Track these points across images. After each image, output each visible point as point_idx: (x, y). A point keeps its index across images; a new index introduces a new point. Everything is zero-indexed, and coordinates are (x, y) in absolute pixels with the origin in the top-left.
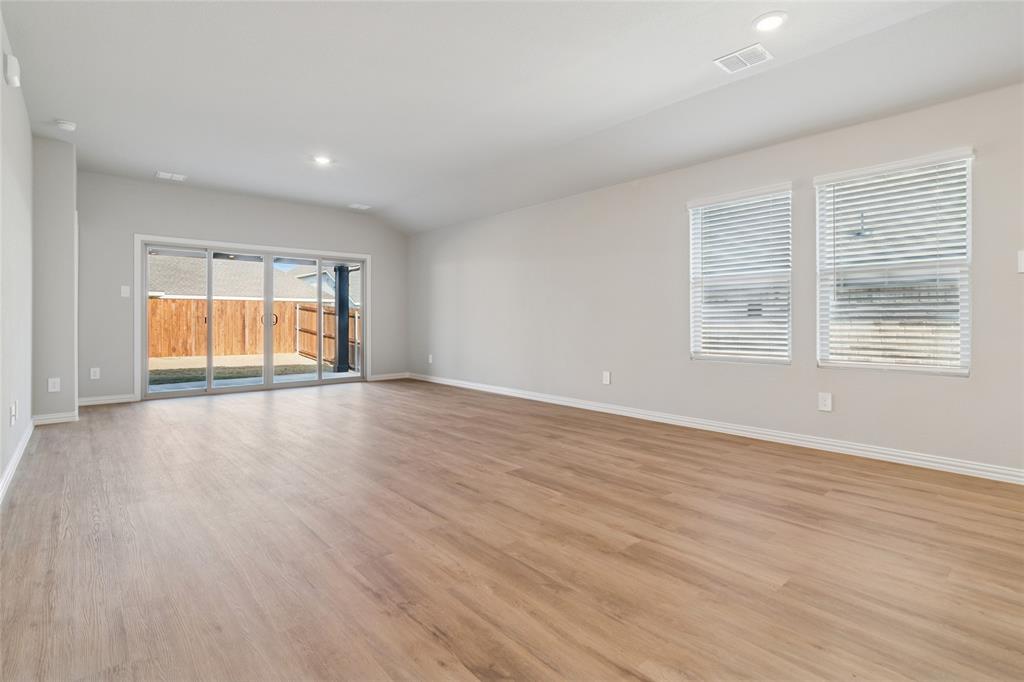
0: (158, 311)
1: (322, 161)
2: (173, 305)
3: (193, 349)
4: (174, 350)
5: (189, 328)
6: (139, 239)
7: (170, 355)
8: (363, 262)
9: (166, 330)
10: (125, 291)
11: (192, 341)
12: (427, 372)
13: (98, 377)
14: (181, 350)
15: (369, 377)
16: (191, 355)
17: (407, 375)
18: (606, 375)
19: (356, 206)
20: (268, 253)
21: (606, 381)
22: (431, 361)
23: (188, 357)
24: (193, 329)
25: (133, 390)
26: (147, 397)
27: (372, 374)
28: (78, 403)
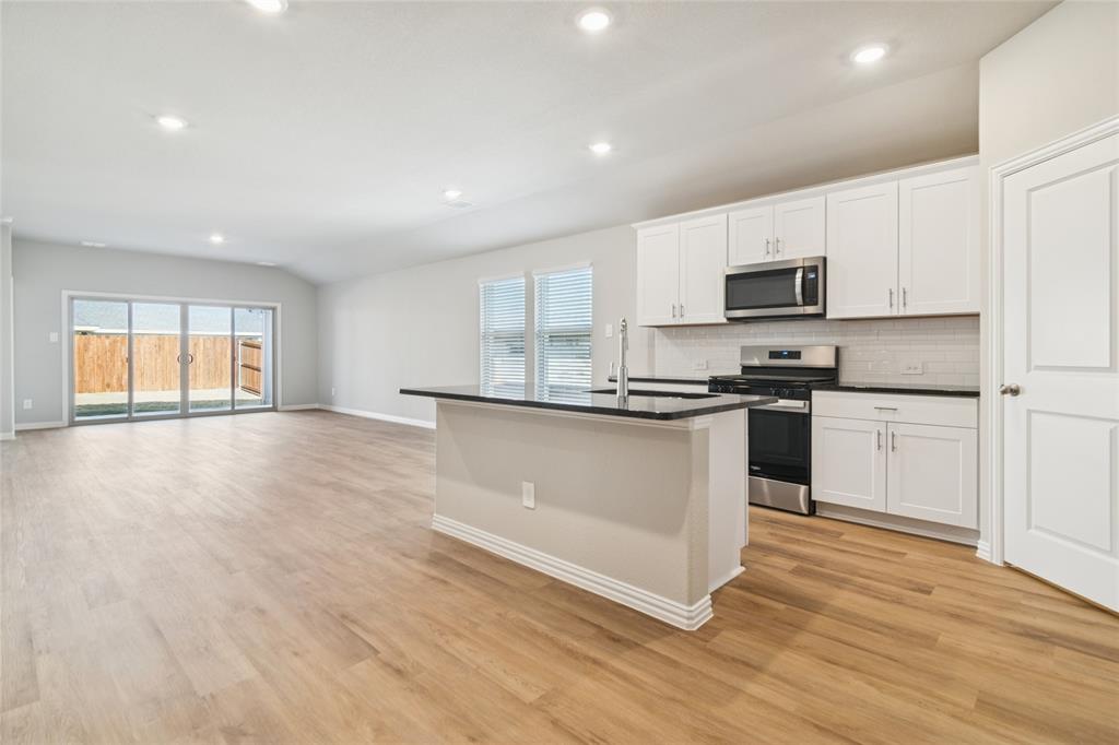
0: (91, 347)
2: (107, 342)
4: (108, 386)
5: (124, 364)
6: (65, 294)
7: (104, 391)
8: (274, 309)
9: (100, 366)
10: (52, 337)
12: (330, 403)
13: (30, 407)
15: (279, 407)
16: (112, 390)
17: (316, 406)
19: (263, 263)
22: (334, 393)
23: (123, 393)
25: (61, 419)
26: (73, 424)
27: (283, 404)
28: (14, 427)
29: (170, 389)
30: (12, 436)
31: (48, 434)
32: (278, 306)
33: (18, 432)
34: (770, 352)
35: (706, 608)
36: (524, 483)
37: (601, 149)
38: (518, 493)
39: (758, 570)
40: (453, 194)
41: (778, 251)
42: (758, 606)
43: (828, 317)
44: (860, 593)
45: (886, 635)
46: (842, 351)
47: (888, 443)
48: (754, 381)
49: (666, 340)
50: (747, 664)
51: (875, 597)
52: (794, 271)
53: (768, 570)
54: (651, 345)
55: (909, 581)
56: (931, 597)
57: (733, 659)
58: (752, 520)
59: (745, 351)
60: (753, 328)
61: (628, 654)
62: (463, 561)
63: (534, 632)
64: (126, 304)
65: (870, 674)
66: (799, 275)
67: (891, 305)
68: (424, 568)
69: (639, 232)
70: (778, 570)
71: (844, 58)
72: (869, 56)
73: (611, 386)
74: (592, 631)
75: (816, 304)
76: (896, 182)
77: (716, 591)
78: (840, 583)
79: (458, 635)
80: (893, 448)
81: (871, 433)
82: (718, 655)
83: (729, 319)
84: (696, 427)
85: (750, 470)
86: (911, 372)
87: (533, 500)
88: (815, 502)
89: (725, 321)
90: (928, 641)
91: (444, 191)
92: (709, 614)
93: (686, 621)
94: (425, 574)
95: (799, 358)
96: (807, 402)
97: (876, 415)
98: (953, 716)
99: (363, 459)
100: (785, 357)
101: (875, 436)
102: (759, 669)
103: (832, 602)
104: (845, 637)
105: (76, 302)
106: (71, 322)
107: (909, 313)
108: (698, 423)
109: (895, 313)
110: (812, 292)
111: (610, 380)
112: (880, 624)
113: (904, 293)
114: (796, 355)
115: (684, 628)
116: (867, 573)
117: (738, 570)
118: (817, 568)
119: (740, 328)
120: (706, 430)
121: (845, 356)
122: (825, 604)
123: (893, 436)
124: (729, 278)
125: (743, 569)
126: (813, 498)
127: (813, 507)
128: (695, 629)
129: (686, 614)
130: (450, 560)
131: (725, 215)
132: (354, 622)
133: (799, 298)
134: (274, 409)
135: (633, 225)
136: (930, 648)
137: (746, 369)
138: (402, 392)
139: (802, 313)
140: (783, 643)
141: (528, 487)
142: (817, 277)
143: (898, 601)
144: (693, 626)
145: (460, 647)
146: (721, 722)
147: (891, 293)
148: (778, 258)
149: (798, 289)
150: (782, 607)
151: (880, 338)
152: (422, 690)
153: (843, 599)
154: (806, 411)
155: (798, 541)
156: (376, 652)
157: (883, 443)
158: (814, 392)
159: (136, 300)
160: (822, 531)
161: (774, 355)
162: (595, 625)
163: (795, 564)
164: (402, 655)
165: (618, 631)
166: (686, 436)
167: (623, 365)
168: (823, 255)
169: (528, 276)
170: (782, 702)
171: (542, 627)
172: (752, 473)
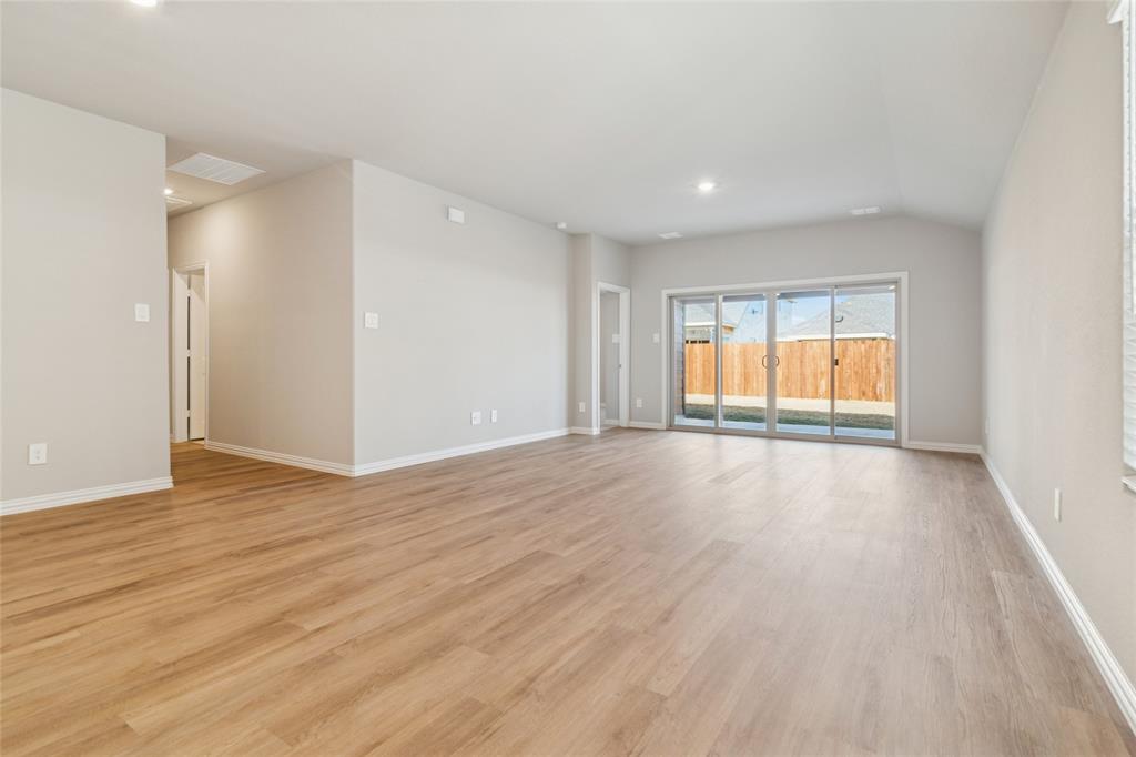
1: (706, 187)
3: (883, 395)
4: (864, 394)
5: (878, 371)
6: (664, 293)
7: (860, 399)
8: (895, 283)
9: (856, 373)
10: (656, 338)
11: (881, 385)
13: (641, 405)
15: (905, 443)
16: (881, 400)
17: (978, 450)
20: (767, 290)
22: (987, 431)
24: (883, 371)
25: (660, 422)
26: (671, 428)
27: (910, 439)
32: (904, 276)
134: (897, 443)
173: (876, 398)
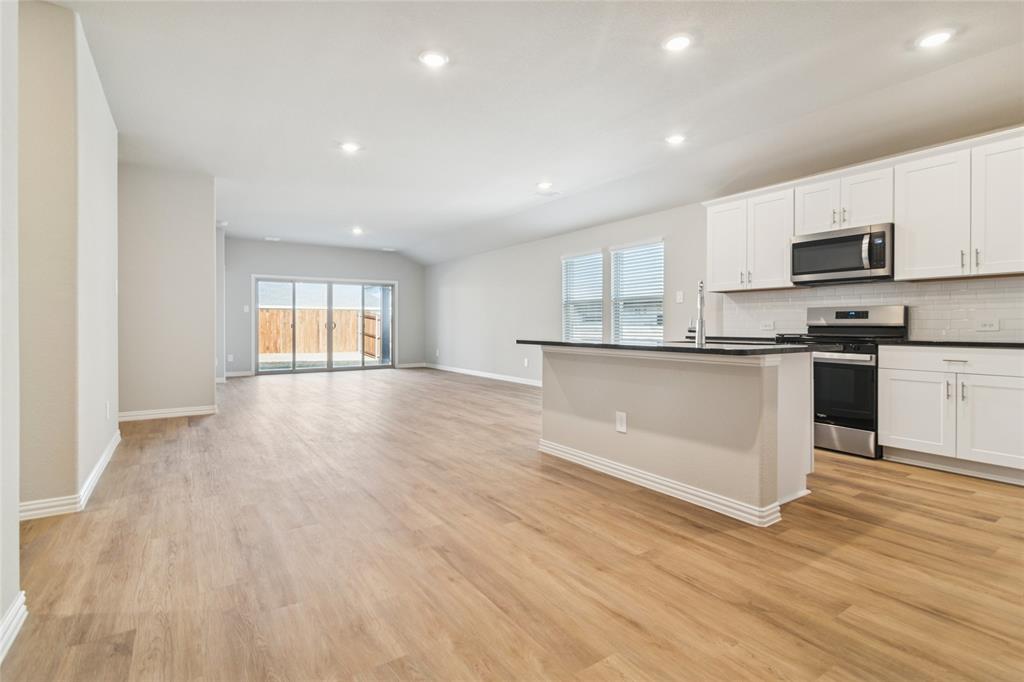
3: (282, 348)
4: (268, 348)
5: (278, 333)
6: (253, 276)
8: (393, 286)
10: (246, 309)
11: (280, 341)
12: (435, 362)
13: (234, 360)
14: (273, 349)
15: (395, 365)
16: (280, 352)
17: (424, 365)
18: (526, 361)
20: (330, 282)
21: (526, 364)
22: (438, 354)
23: (278, 354)
24: (282, 332)
25: (250, 370)
26: (258, 374)
27: (399, 362)
28: (226, 374)
29: (310, 352)
30: (224, 380)
31: (244, 379)
32: (396, 283)
33: (228, 378)
34: (837, 313)
35: (775, 512)
36: (618, 413)
37: (676, 140)
38: (613, 421)
39: (823, 494)
40: (545, 186)
41: (844, 220)
42: (822, 517)
43: (896, 278)
44: (924, 516)
45: (942, 544)
46: (911, 311)
47: (957, 392)
48: (820, 337)
49: (734, 305)
50: (812, 551)
51: (937, 519)
52: (860, 237)
53: (833, 495)
54: (720, 308)
55: (976, 512)
56: (997, 524)
57: (800, 546)
58: (817, 459)
59: (811, 312)
60: (820, 291)
61: (709, 536)
62: (568, 472)
63: (634, 517)
64: (291, 284)
65: (927, 567)
66: (866, 241)
67: (963, 265)
68: (539, 474)
69: (709, 209)
70: (844, 495)
71: (909, 44)
72: (935, 41)
73: (692, 334)
74: (679, 521)
75: (884, 267)
76: (969, 150)
77: (784, 504)
78: (903, 507)
79: (576, 514)
80: (963, 397)
81: (940, 383)
82: (787, 543)
83: (795, 283)
84: (767, 364)
85: (816, 416)
86: (987, 328)
87: (625, 425)
88: (882, 447)
89: (791, 285)
90: (988, 552)
91: (537, 184)
92: (777, 517)
93: (758, 519)
94: (543, 478)
95: (867, 317)
96: (874, 356)
97: (945, 367)
98: (1001, 598)
99: (473, 403)
100: (852, 317)
101: (943, 387)
102: (822, 554)
103: (894, 520)
104: (903, 542)
105: (260, 283)
106: (257, 301)
107: (982, 271)
108: (769, 360)
109: (967, 273)
110: (878, 256)
111: (690, 331)
112: (940, 537)
113: (977, 253)
114: (864, 315)
115: (756, 525)
116: (929, 502)
117: (804, 492)
118: (881, 496)
119: (807, 292)
120: (775, 369)
121: (914, 315)
122: (886, 520)
123: (963, 386)
124: (795, 247)
125: (809, 492)
126: (880, 443)
127: (880, 452)
128: (766, 526)
129: (757, 513)
130: (558, 470)
131: (792, 190)
132: (498, 501)
133: (866, 262)
134: (393, 367)
135: (703, 203)
136: (988, 556)
137: (812, 328)
138: (518, 342)
139: (869, 275)
140: (844, 541)
141: (621, 415)
142: (884, 242)
143: (962, 524)
144: (765, 523)
145: (577, 520)
146: (789, 579)
147: (962, 254)
148: (845, 226)
149: (865, 254)
150: (845, 519)
151: (952, 297)
152: (557, 541)
153: (904, 518)
154: (873, 364)
155: (863, 477)
156: (519, 519)
157: (952, 391)
158: (880, 347)
159: (299, 281)
160: (889, 471)
161: (840, 315)
162: (680, 517)
163: (859, 492)
164: (538, 522)
165: (700, 522)
166: (758, 370)
167: (701, 319)
168: (891, 221)
169: (605, 251)
170: (842, 574)
171: (637, 515)
172: (817, 419)
173: (277, 350)
